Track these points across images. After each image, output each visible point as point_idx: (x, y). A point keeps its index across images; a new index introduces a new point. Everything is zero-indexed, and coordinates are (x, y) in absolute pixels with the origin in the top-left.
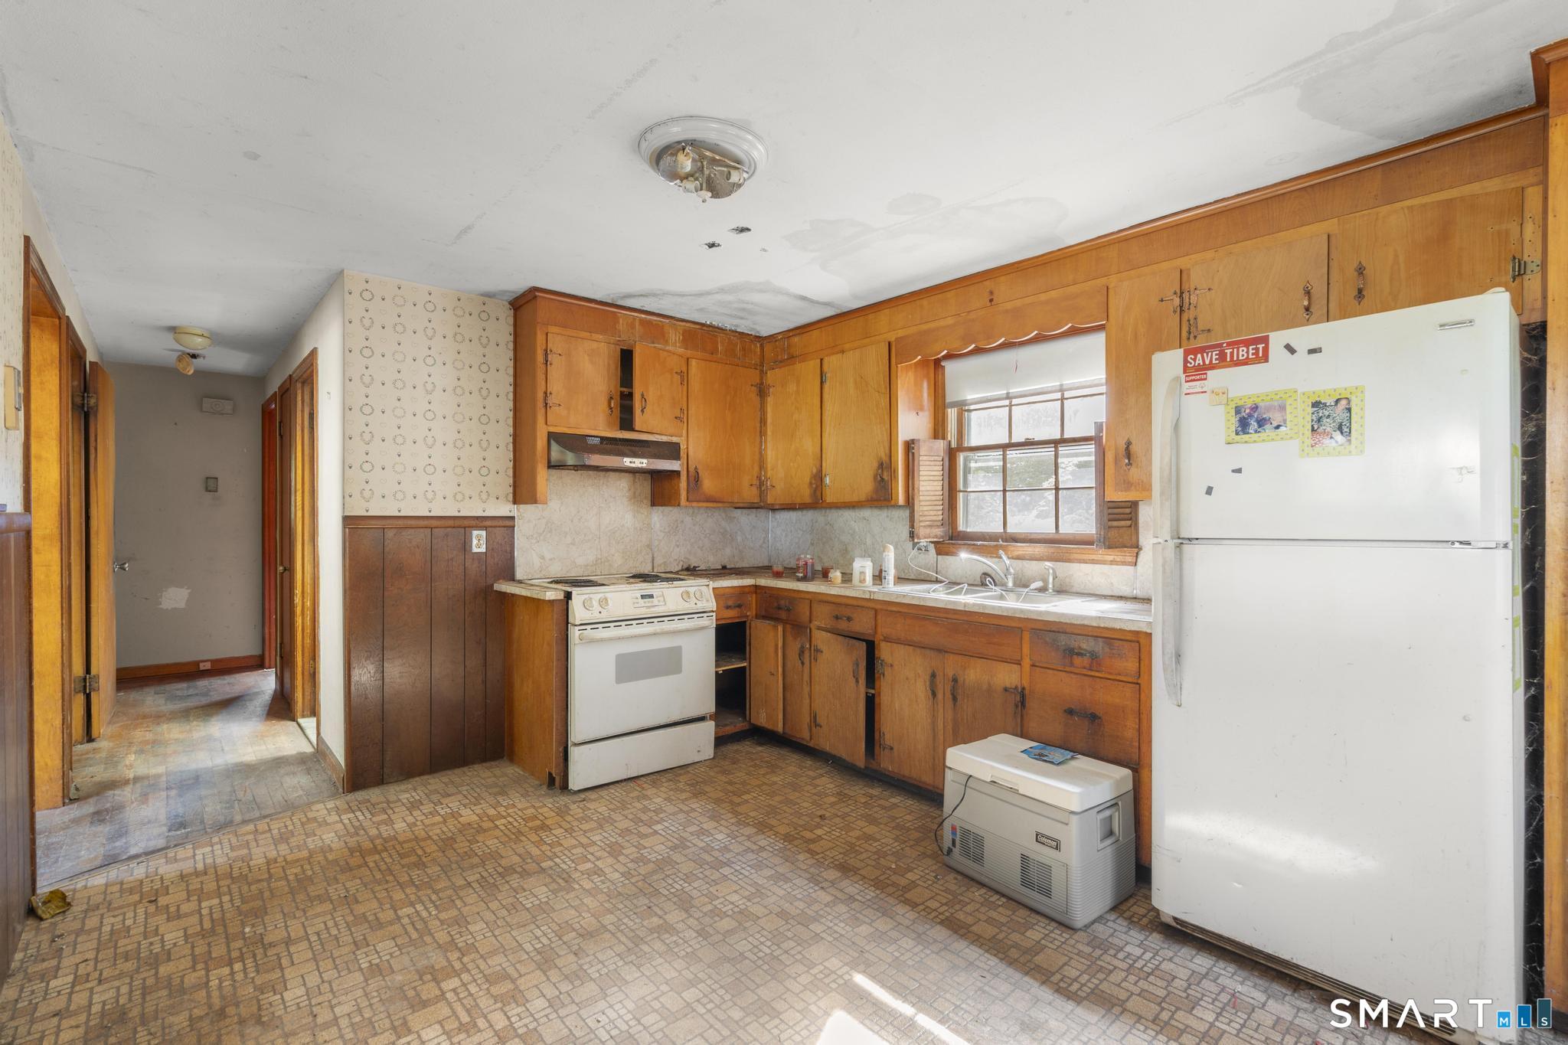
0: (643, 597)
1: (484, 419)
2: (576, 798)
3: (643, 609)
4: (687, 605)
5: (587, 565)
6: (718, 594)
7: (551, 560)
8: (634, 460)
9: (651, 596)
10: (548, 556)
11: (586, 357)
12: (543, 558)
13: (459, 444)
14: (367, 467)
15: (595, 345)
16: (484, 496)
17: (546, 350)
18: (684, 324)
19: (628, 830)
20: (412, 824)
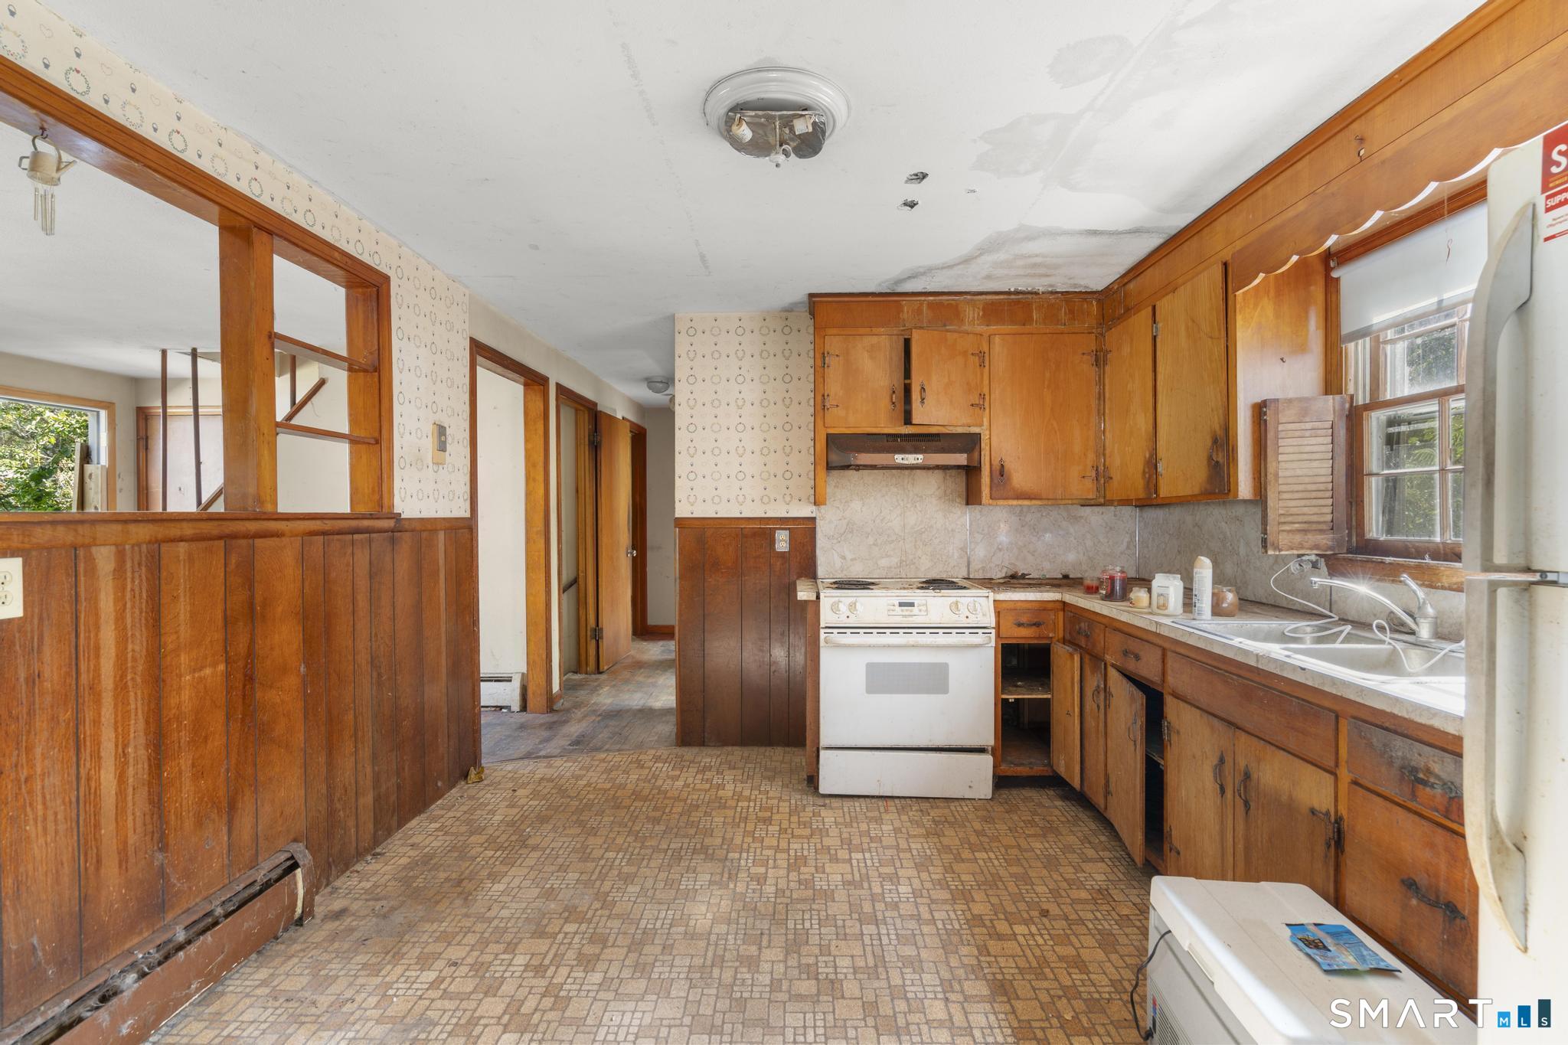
0: (901, 605)
1: (788, 427)
2: (820, 801)
3: (899, 617)
4: (955, 618)
5: (890, 567)
6: (999, 609)
7: (852, 560)
8: (907, 456)
9: (912, 605)
10: (849, 556)
11: (866, 354)
12: (844, 558)
13: (765, 451)
14: (692, 476)
15: (875, 339)
16: (788, 498)
17: (824, 354)
18: (984, 297)
19: (829, 848)
20: (686, 785)
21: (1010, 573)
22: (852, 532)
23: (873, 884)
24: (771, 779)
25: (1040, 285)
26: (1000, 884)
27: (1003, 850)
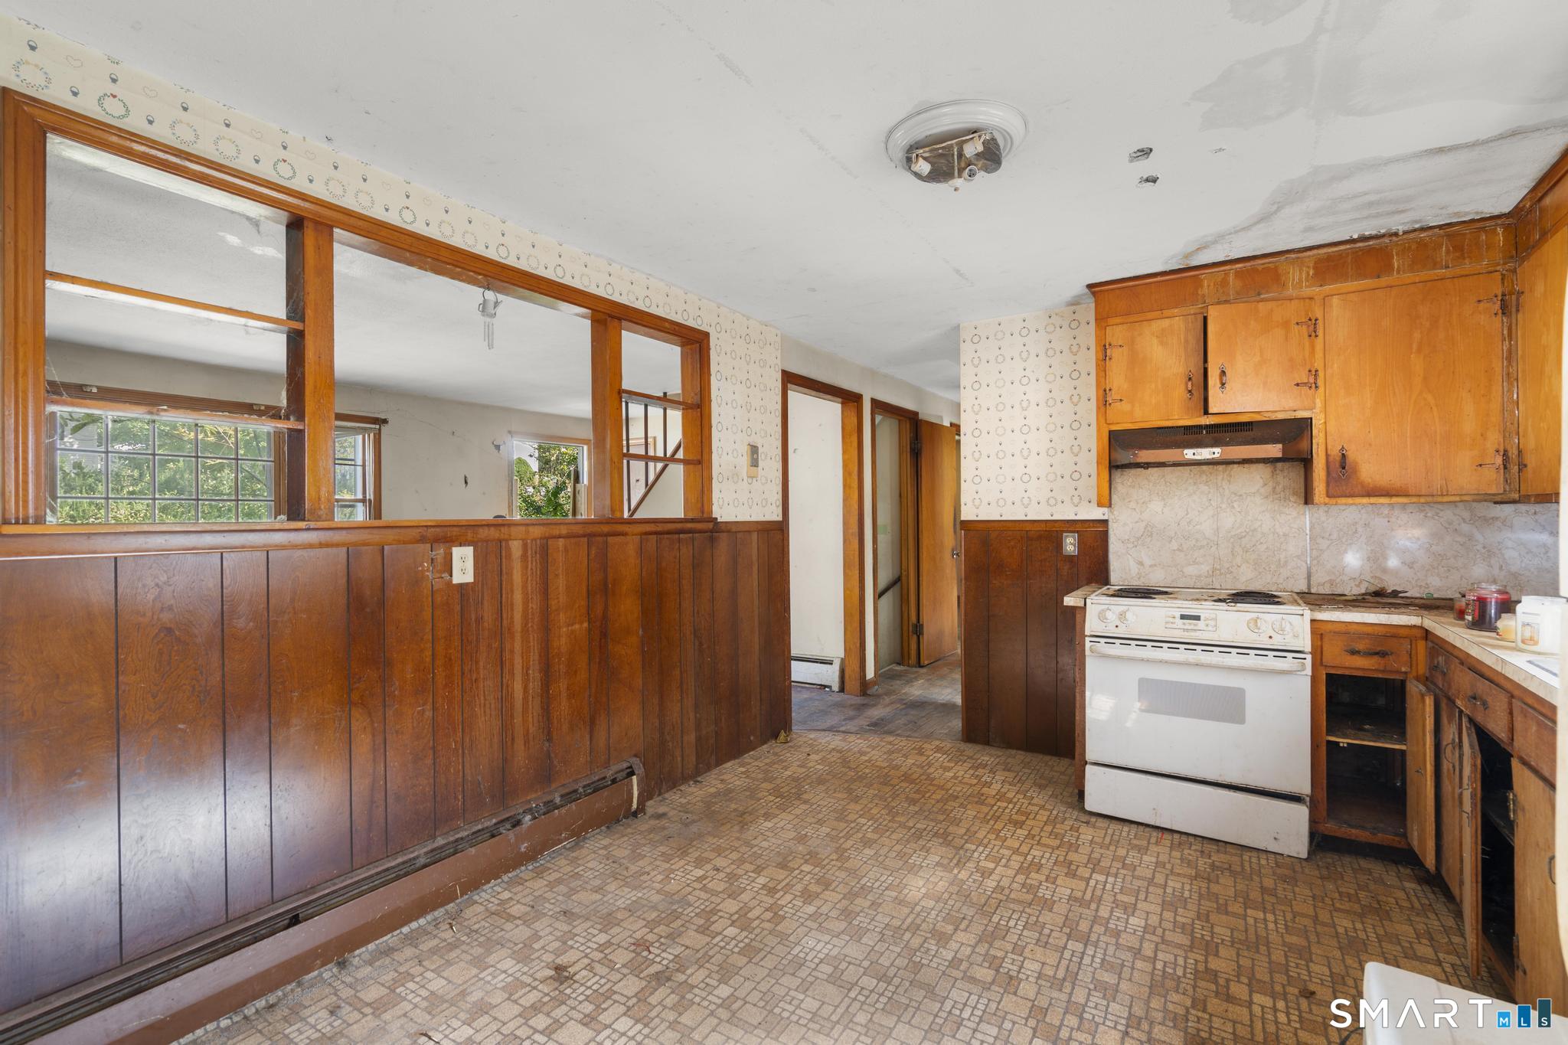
0: (1183, 617)
1: (1076, 425)
2: (1084, 818)
3: (1180, 631)
4: (1254, 636)
5: (1200, 576)
6: (1318, 630)
7: (1151, 566)
8: (1199, 450)
9: (1197, 618)
10: (1148, 562)
11: (1155, 341)
12: (1141, 563)
13: (1052, 452)
14: (977, 480)
15: (1166, 323)
16: (1076, 500)
17: (1105, 346)
18: (1315, 252)
19: (1071, 863)
20: (955, 777)
21: (1372, 589)
22: (1151, 535)
23: (1102, 907)
24: (1042, 787)
25: (1399, 223)
26: (1263, 949)
27: (1289, 916)
